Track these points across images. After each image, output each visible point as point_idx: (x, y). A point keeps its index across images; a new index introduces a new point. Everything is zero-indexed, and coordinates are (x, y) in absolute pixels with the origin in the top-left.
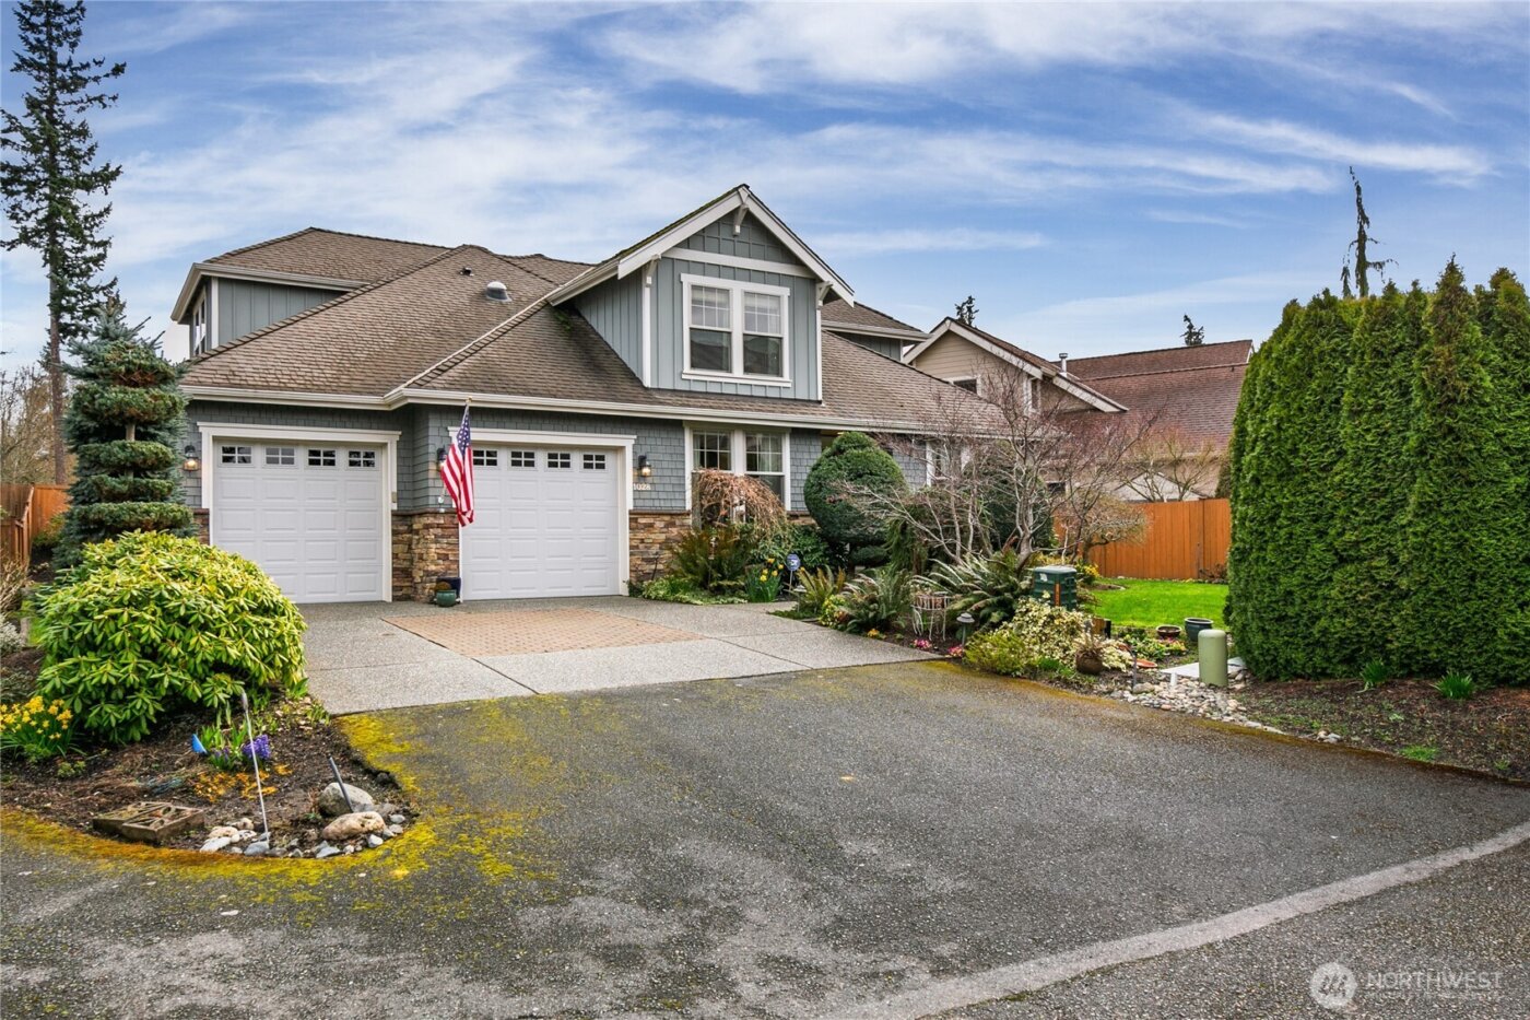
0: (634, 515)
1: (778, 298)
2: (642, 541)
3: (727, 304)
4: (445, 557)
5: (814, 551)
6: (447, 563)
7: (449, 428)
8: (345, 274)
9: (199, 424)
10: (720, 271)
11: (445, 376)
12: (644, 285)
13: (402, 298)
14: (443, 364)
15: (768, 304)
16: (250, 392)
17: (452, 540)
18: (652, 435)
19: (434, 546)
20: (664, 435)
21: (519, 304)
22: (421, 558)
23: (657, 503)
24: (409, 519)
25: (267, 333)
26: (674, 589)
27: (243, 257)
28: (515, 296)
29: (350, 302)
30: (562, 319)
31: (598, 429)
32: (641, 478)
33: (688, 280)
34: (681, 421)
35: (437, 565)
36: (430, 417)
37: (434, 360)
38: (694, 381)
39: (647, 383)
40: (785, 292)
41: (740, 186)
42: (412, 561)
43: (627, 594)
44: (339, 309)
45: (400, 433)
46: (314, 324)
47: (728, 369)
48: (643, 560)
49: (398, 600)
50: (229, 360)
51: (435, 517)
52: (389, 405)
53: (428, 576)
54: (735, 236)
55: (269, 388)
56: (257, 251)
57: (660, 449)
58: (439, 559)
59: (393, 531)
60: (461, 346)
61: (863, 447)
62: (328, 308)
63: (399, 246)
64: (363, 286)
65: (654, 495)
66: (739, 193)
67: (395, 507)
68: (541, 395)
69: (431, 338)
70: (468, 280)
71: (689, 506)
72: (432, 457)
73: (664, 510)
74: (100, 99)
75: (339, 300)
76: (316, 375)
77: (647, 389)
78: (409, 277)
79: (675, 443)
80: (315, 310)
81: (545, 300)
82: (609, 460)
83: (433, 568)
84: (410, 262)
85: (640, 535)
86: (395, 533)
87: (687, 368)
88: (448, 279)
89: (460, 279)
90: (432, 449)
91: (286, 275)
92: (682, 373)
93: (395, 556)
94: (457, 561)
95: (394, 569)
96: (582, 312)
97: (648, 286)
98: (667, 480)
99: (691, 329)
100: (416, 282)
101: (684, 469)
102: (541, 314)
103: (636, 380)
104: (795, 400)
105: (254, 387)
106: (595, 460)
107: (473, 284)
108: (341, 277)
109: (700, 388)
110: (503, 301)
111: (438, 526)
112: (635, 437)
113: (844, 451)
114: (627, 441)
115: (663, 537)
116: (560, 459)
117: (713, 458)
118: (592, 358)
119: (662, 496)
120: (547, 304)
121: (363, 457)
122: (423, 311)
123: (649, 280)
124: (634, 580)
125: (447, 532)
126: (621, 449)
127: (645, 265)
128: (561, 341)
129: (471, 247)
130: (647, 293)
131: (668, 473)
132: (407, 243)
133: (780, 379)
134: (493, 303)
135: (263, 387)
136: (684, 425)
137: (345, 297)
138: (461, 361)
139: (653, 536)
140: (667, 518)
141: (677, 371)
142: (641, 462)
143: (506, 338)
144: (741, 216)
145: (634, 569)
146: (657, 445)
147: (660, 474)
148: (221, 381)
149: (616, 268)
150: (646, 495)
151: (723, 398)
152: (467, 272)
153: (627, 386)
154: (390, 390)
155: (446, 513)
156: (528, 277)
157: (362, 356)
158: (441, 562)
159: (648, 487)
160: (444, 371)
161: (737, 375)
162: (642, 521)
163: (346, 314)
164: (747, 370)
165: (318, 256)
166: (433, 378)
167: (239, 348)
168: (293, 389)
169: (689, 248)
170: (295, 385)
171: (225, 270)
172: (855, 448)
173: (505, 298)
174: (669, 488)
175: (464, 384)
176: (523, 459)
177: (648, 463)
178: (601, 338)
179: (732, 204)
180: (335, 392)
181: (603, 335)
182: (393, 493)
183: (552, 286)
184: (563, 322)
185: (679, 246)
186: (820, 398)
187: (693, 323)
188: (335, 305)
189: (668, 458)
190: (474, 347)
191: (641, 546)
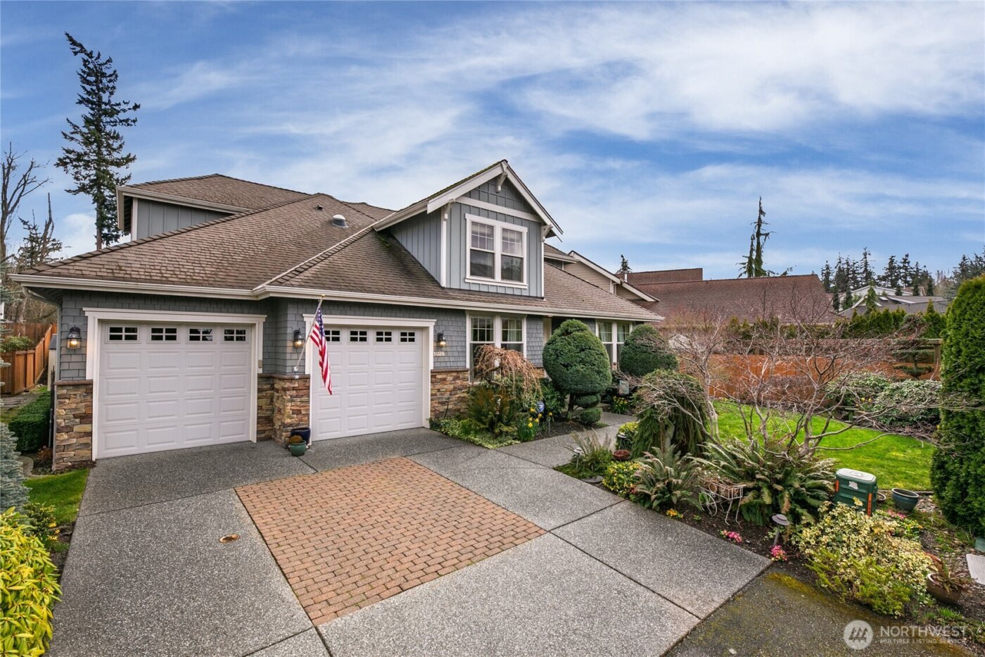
0: (434, 374)
1: (520, 234)
2: (439, 390)
3: (491, 235)
4: (298, 412)
5: (552, 398)
6: (300, 416)
7: (304, 315)
8: (236, 203)
9: (84, 309)
10: (488, 213)
11: (301, 276)
12: (442, 219)
13: (275, 221)
14: (300, 267)
15: (515, 237)
16: (132, 285)
17: (304, 399)
18: (446, 319)
19: (289, 404)
20: (453, 319)
21: (353, 230)
22: (280, 410)
23: (448, 364)
24: (272, 380)
25: (162, 238)
26: (467, 431)
27: (160, 186)
28: (351, 224)
29: (236, 221)
30: (383, 240)
31: (411, 315)
32: (438, 348)
33: (470, 218)
34: (464, 310)
35: (291, 418)
36: (289, 306)
37: (295, 263)
38: (473, 283)
39: (444, 284)
40: (524, 230)
41: (502, 161)
42: (273, 411)
43: (429, 427)
44: (227, 225)
45: (266, 316)
46: (203, 234)
47: (493, 277)
48: (439, 403)
49: (261, 440)
50: (120, 257)
51: (291, 382)
52: (257, 296)
53: (284, 427)
54: (497, 192)
55: (152, 281)
56: (172, 184)
57: (451, 329)
58: (293, 413)
59: (258, 389)
60: (314, 254)
61: (582, 330)
62: (218, 223)
63: (276, 190)
64: (248, 211)
65: (447, 359)
66: (501, 165)
67: (261, 371)
68: (373, 292)
69: (294, 248)
70: (320, 213)
71: (468, 366)
72: (290, 337)
73: (453, 369)
74: (127, 121)
75: (227, 218)
76: (196, 271)
77: (443, 288)
78: (281, 208)
79: (460, 324)
80: (207, 224)
81: (372, 227)
82: (417, 336)
83: (288, 421)
84: (283, 200)
85: (438, 387)
86: (260, 391)
87: (468, 275)
88: (307, 211)
89: (315, 212)
90: (290, 331)
91: (190, 200)
92: (465, 278)
93: (260, 408)
94: (308, 415)
95: (259, 418)
96: (396, 236)
97: (445, 220)
98: (454, 349)
99: (471, 250)
100: (285, 211)
101: (465, 341)
102: (370, 236)
103: (436, 283)
104: (529, 296)
105: (137, 280)
106: (408, 336)
107: (324, 216)
108: (233, 204)
109: (475, 288)
110: (343, 227)
111: (294, 389)
112: (435, 320)
113: (571, 333)
114: (430, 323)
115: (452, 386)
116: (384, 335)
117: (483, 334)
118: (405, 266)
119: (452, 359)
120: (372, 230)
121: (236, 335)
122: (289, 230)
123: (446, 216)
124: (433, 417)
125: (301, 393)
126: (426, 328)
127: (443, 206)
128: (384, 254)
129: (323, 194)
130: (444, 225)
131: (455, 344)
132: (281, 189)
133: (521, 284)
134: (337, 228)
135: (145, 281)
136: (466, 312)
137: (232, 217)
138: (315, 265)
139: (445, 387)
140: (455, 374)
141: (463, 276)
142: (439, 338)
143: (347, 250)
144: (502, 180)
145: (433, 409)
146: (450, 326)
147: (450, 345)
148: (105, 274)
149: (426, 206)
150: (442, 359)
151: (490, 295)
152: (320, 209)
153: (430, 286)
154: (258, 285)
155: (300, 379)
156: (358, 214)
157: (239, 258)
158: (295, 416)
159: (443, 354)
160: (300, 272)
161: (497, 281)
162: (439, 377)
163: (232, 228)
164: (503, 278)
165: (219, 191)
166: (292, 278)
167: (132, 248)
168: (173, 283)
169: (470, 197)
170: (176, 280)
171: (142, 193)
172: (578, 331)
173: (344, 225)
174: (456, 354)
175: (316, 283)
176: (359, 336)
177: (444, 338)
178: (409, 253)
179: (497, 171)
180: (211, 285)
181: (410, 251)
182: (259, 361)
183: (373, 220)
184: (384, 242)
185: (465, 195)
186: (543, 295)
187: (472, 246)
188: (224, 222)
189: (455, 334)
190: (324, 256)
191: (438, 394)
